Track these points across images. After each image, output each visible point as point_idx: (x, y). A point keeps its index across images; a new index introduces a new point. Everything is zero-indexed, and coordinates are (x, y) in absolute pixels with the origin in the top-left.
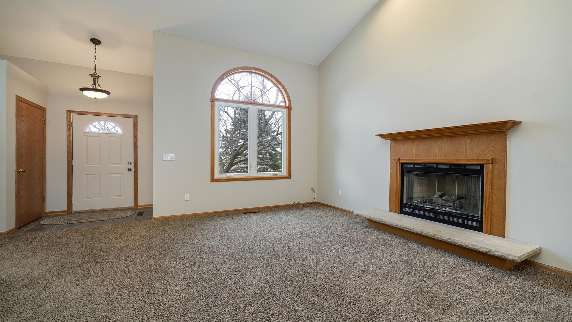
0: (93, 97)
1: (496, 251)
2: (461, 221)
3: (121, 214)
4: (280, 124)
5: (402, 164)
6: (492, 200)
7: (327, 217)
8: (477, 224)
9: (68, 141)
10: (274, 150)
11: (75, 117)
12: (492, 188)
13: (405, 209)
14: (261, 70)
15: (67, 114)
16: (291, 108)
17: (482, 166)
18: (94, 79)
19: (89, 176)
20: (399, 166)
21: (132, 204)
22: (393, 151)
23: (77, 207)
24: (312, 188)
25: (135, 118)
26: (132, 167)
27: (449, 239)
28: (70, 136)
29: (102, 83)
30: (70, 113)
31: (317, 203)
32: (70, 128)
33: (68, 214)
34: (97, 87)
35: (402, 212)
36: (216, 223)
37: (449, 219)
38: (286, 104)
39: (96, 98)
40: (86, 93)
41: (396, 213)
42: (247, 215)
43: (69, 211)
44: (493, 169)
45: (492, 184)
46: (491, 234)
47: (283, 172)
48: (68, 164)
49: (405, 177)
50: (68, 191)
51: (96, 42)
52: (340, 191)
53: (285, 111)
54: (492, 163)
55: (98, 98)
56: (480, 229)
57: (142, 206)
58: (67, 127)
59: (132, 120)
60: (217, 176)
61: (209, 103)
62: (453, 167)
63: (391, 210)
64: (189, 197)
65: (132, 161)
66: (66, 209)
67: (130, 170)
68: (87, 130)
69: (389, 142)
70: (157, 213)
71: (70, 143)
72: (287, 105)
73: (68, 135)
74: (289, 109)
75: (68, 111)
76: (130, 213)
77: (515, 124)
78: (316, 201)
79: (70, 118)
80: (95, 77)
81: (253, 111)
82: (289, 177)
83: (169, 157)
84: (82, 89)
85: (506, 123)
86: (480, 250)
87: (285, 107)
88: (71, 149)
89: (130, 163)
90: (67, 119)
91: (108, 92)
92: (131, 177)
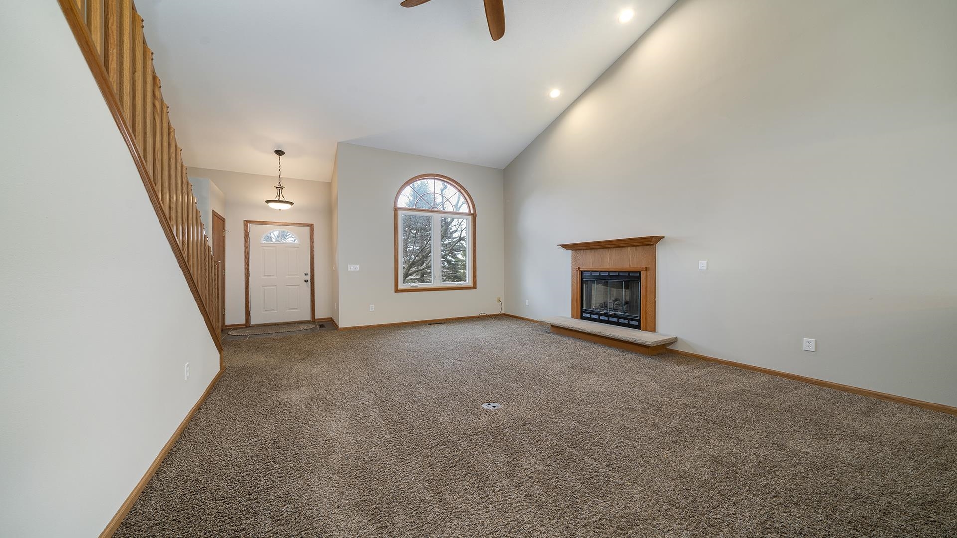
0: (278, 208)
1: (639, 340)
2: (626, 322)
3: (302, 327)
4: (463, 226)
5: (582, 272)
6: (647, 301)
7: (513, 326)
8: (637, 323)
9: (245, 252)
10: (454, 256)
11: (252, 227)
12: (647, 292)
13: (585, 315)
14: (444, 176)
15: (245, 225)
16: (476, 215)
17: (640, 273)
18: (279, 191)
19: (265, 288)
20: (579, 273)
21: (309, 318)
22: (574, 260)
23: (254, 321)
24: (499, 299)
25: (311, 226)
26: (308, 278)
27: (610, 334)
28: (248, 247)
29: (286, 194)
30: (247, 223)
31: (505, 314)
32: (248, 239)
33: (246, 327)
34: (282, 199)
35: (582, 318)
36: (403, 332)
37: (618, 321)
38: (470, 212)
39: (280, 210)
40: (271, 205)
41: (577, 319)
42: (432, 326)
43: (247, 325)
44: (647, 276)
45: (647, 287)
46: (646, 331)
47: (468, 282)
48: (246, 276)
49: (584, 285)
50: (246, 304)
51: (279, 153)
52: (527, 301)
53: (470, 218)
54: (646, 270)
55: (282, 209)
56: (638, 327)
57: (319, 319)
58: (245, 237)
59: (309, 229)
60: (401, 286)
61: (392, 213)
62: (620, 274)
63: (572, 317)
64: (373, 308)
65: (309, 271)
66: (244, 322)
67: (306, 281)
69: (570, 251)
70: (342, 325)
71: (248, 253)
72: (472, 212)
73: (245, 246)
74: (474, 216)
75: (246, 221)
76: (311, 326)
77: (660, 238)
78: (503, 312)
79: (247, 228)
80: (279, 188)
81: (436, 219)
82: (474, 287)
83: (351, 268)
84: (268, 202)
85: (652, 237)
86: (630, 340)
87: (469, 214)
88: (248, 261)
89: (306, 275)
90: (245, 230)
91: (291, 203)
92: (307, 288)
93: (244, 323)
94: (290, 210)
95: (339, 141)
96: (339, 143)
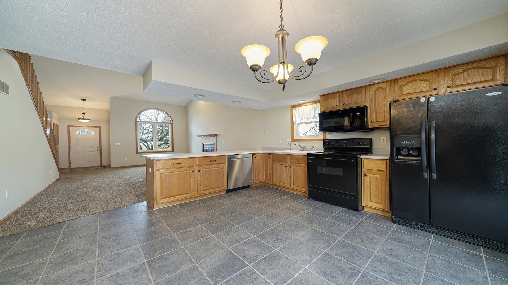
0: (83, 122)
9: (68, 138)
11: (71, 128)
15: (68, 127)
18: (83, 115)
19: (78, 153)
21: (99, 165)
23: (72, 166)
25: (100, 128)
26: (99, 149)
28: (69, 136)
29: (87, 116)
30: (69, 126)
33: (69, 169)
34: (85, 118)
40: (80, 120)
47: (170, 149)
48: (69, 148)
51: (84, 100)
53: (170, 125)
55: (85, 122)
58: (68, 132)
59: (98, 129)
60: (139, 151)
61: (135, 123)
64: (126, 159)
65: (99, 146)
67: (98, 150)
68: (77, 134)
69: (202, 138)
70: (112, 166)
71: (70, 139)
72: (171, 122)
74: (172, 124)
79: (69, 129)
80: (84, 114)
83: (117, 144)
84: (78, 119)
88: (70, 142)
89: (98, 147)
90: (68, 129)
91: (90, 120)
92: (98, 153)
93: (68, 167)
94: (89, 121)
95: (110, 96)
96: (110, 97)
